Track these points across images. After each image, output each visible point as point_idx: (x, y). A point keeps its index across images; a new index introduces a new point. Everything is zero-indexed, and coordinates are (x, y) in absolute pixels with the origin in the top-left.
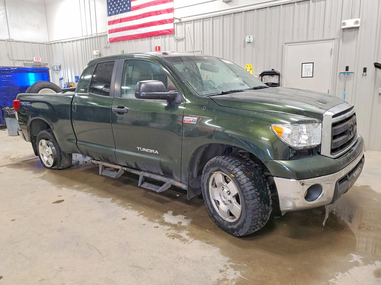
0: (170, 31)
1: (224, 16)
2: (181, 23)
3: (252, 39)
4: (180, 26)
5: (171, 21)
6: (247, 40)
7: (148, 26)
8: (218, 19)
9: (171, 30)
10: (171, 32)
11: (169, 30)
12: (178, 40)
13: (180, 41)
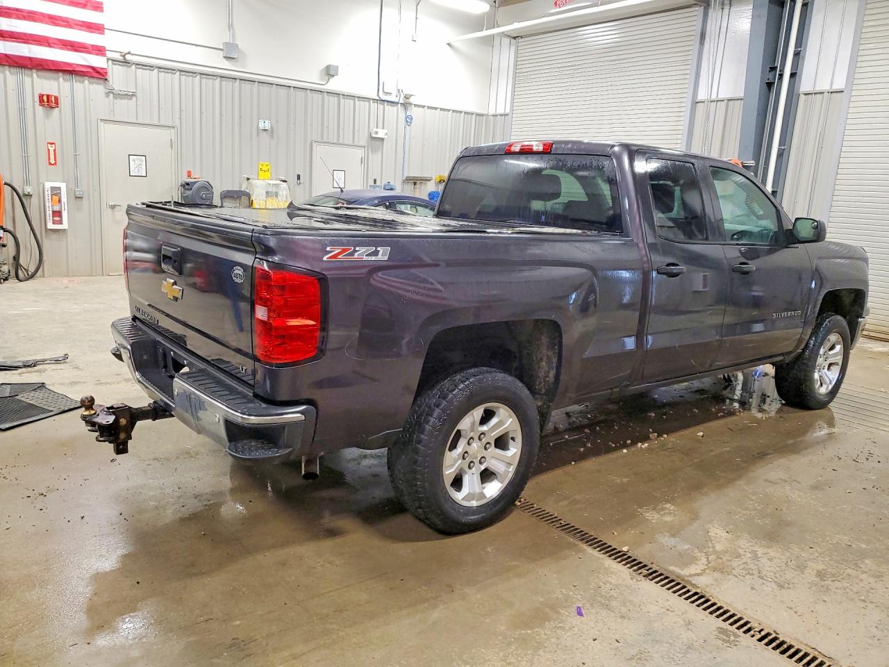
0: (98, 72)
1: (223, 79)
2: (126, 63)
3: (267, 125)
4: (121, 67)
5: (100, 51)
6: (261, 125)
7: (25, 43)
8: (211, 81)
9: (101, 71)
10: (98, 74)
11: (93, 68)
12: (118, 96)
13: (121, 99)
